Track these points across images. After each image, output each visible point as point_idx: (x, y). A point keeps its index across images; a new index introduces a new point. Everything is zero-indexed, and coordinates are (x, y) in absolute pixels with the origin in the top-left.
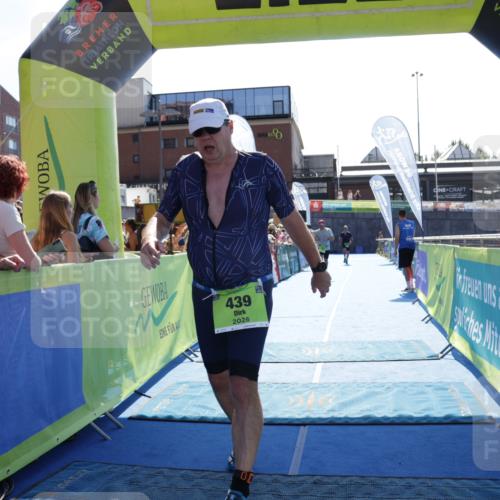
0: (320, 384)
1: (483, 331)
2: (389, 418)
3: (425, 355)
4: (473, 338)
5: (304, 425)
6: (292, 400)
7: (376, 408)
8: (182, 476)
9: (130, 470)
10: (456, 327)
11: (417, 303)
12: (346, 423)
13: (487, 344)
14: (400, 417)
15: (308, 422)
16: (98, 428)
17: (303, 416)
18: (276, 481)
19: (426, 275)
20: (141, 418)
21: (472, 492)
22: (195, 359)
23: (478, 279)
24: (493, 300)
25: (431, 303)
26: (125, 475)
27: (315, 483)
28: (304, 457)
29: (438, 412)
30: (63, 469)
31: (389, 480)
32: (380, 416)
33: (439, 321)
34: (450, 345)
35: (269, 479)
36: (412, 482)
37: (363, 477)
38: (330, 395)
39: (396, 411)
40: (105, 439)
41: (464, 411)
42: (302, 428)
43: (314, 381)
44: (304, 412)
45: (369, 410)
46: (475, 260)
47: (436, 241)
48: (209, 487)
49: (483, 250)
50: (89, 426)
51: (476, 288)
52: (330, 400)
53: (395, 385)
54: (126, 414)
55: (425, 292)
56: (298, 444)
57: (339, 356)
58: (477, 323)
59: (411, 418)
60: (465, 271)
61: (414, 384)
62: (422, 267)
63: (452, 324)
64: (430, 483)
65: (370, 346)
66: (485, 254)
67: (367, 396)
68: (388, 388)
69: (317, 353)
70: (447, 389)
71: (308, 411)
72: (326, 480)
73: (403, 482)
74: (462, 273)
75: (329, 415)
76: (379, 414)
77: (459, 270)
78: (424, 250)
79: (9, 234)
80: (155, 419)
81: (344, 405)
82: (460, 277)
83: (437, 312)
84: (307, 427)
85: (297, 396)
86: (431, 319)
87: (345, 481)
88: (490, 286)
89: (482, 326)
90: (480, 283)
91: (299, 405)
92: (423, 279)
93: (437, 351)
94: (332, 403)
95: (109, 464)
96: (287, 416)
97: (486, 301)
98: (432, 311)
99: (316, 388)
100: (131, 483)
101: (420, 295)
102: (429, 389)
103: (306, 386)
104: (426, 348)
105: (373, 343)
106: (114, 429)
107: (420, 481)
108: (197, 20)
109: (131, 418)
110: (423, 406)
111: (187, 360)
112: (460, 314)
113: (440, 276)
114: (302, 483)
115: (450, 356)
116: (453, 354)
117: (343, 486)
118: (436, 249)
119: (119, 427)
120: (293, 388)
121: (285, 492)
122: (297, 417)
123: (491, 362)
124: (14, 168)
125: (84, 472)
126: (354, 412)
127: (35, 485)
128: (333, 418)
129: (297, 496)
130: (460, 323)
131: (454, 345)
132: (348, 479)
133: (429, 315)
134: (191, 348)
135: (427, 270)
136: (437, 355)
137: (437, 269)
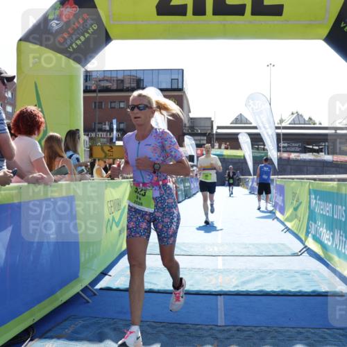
0: (224, 270)
1: (333, 237)
2: (275, 292)
3: (289, 253)
4: (326, 242)
5: (221, 295)
6: (208, 280)
7: (266, 285)
8: (148, 326)
9: (112, 322)
10: (310, 235)
11: (275, 220)
12: (247, 294)
13: (336, 245)
14: (282, 291)
15: (222, 293)
16: (83, 295)
17: (218, 289)
18: (211, 329)
19: (283, 201)
20: (109, 289)
21: (341, 337)
23: (329, 203)
24: (343, 216)
25: (288, 219)
26: (109, 325)
27: (238, 330)
28: (225, 315)
29: (307, 288)
30: (66, 320)
31: (287, 329)
32: (269, 290)
33: (295, 231)
34: (306, 247)
35: (206, 327)
36: (301, 330)
37: (268, 327)
38: (231, 277)
39: (279, 287)
40: (88, 302)
41: (323, 288)
42: (219, 297)
43: (219, 268)
44: (218, 287)
45: (262, 287)
46: (328, 190)
48: (168, 333)
49: (335, 184)
50: (78, 293)
51: (327, 209)
52: (233, 280)
53: (274, 271)
54: (98, 286)
55: (282, 212)
56: (219, 307)
57: (233, 252)
58: (328, 232)
59: (290, 292)
60: (318, 197)
61: (286, 271)
62: (280, 196)
63: (307, 233)
64: (313, 331)
65: (251, 246)
66: (336, 186)
67: (258, 278)
68: (270, 273)
69: (216, 250)
70: (309, 275)
71: (221, 286)
72: (244, 328)
73: (295, 330)
74: (316, 198)
75: (236, 289)
76: (269, 289)
77: (313, 196)
78: (283, 184)
79: (32, 160)
80: (118, 290)
81: (244, 283)
82: (314, 202)
83: (293, 227)
84: (222, 296)
85: (210, 277)
86: (288, 230)
87: (257, 330)
88: (340, 207)
89: (332, 233)
90: (331, 205)
91: (213, 283)
92: (280, 203)
93: (297, 250)
94: (235, 282)
95: (96, 318)
96: (207, 289)
97: (335, 217)
98: (289, 225)
99: (221, 272)
100: (115, 329)
101: (278, 214)
102: (297, 274)
103: (214, 270)
104: (289, 248)
105: (253, 245)
106: (92, 296)
107: (306, 329)
108: (142, 21)
109: (101, 289)
110: (297, 284)
112: (313, 226)
113: (297, 201)
114: (229, 330)
115: (306, 254)
116: (308, 253)
117: (257, 332)
118: (293, 184)
119: (95, 295)
120: (206, 272)
121: (219, 336)
122: (214, 290)
123: (339, 257)
124: (36, 115)
125: (80, 323)
126: (251, 287)
127: (50, 330)
128: (238, 291)
129: (228, 339)
130: (313, 232)
131: (309, 246)
132: (259, 328)
133: (287, 227)
135: (284, 197)
136: (297, 253)
137: (294, 196)
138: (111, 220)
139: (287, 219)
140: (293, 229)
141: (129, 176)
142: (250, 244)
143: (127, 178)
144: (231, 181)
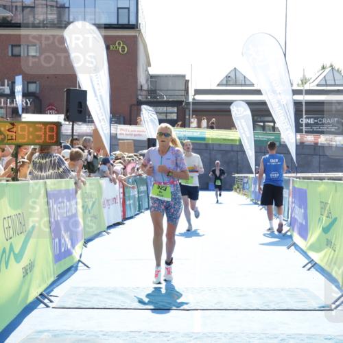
3: (316, 306)
11: (293, 247)
19: (305, 216)
22: (50, 304)
25: (316, 247)
33: (326, 268)
43: (196, 330)
47: (321, 179)
53: (290, 336)
55: (304, 233)
57: (219, 302)
61: (311, 337)
62: (300, 207)
68: (283, 340)
78: (304, 188)
83: (322, 260)
86: (314, 265)
92: (300, 219)
98: (316, 257)
99: (199, 337)
101: (297, 239)
103: (187, 335)
111: (42, 305)
118: (322, 187)
120: (174, 338)
133: (311, 261)
134: (45, 290)
135: (306, 209)
136: (330, 306)
137: (323, 208)
138: (7, 251)
139: (312, 247)
140: (322, 264)
141: (43, 174)
142: (249, 290)
143: (41, 178)
144: (218, 183)
